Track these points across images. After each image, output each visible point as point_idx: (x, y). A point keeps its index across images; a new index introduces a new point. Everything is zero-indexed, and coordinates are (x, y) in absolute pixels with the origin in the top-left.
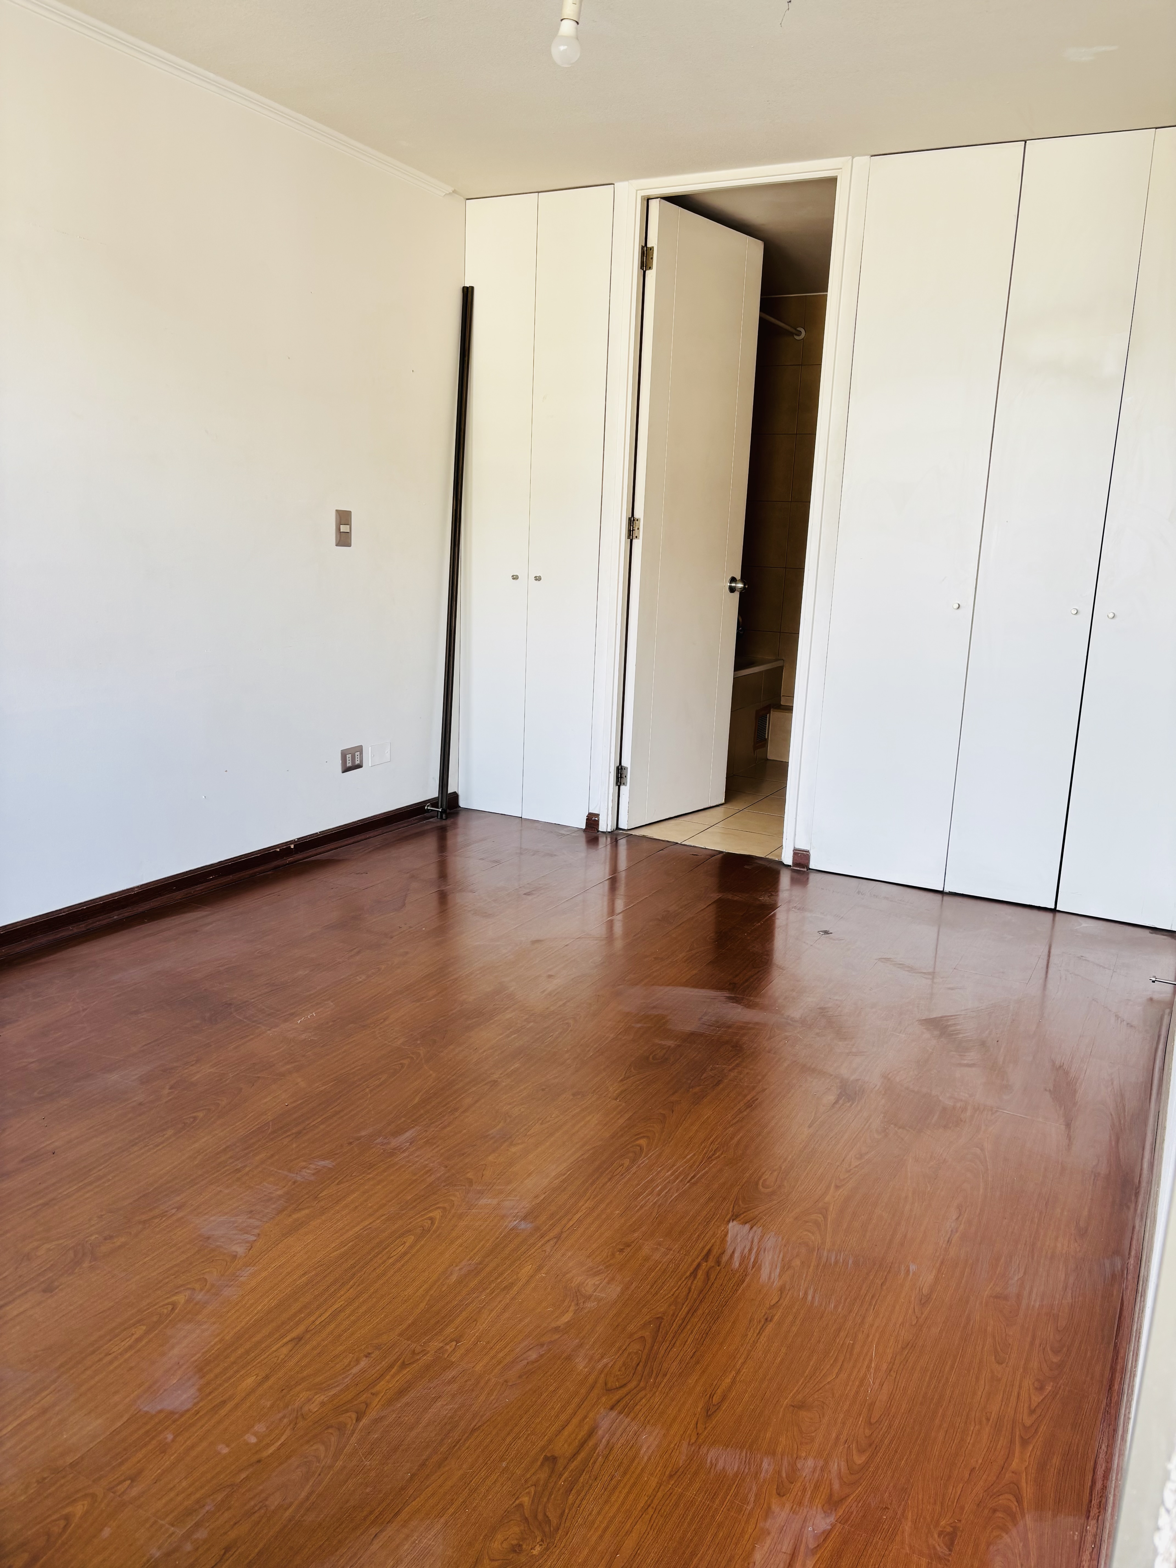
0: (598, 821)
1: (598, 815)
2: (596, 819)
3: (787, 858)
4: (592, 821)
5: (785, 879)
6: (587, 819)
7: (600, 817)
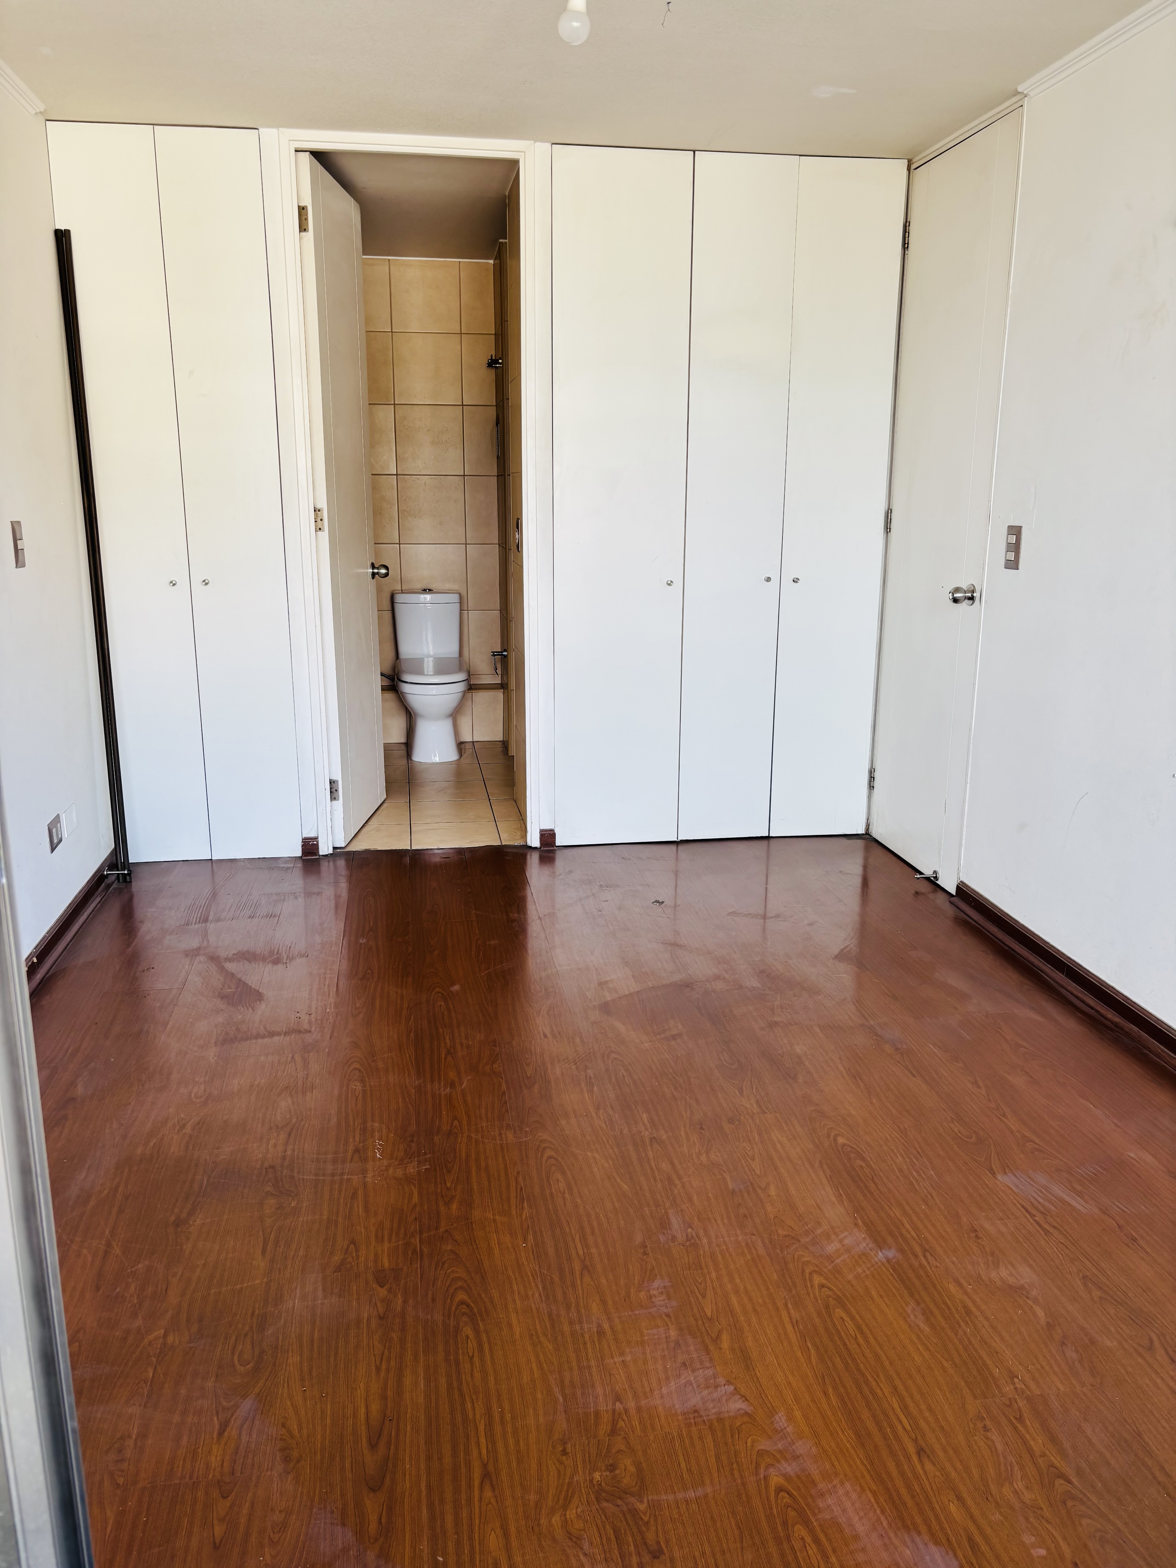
0: (317, 845)
1: (316, 838)
2: (315, 843)
3: (534, 840)
4: (310, 847)
5: (533, 860)
6: (302, 846)
7: (320, 840)
